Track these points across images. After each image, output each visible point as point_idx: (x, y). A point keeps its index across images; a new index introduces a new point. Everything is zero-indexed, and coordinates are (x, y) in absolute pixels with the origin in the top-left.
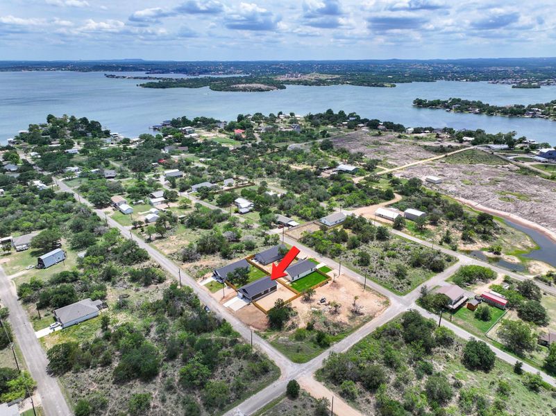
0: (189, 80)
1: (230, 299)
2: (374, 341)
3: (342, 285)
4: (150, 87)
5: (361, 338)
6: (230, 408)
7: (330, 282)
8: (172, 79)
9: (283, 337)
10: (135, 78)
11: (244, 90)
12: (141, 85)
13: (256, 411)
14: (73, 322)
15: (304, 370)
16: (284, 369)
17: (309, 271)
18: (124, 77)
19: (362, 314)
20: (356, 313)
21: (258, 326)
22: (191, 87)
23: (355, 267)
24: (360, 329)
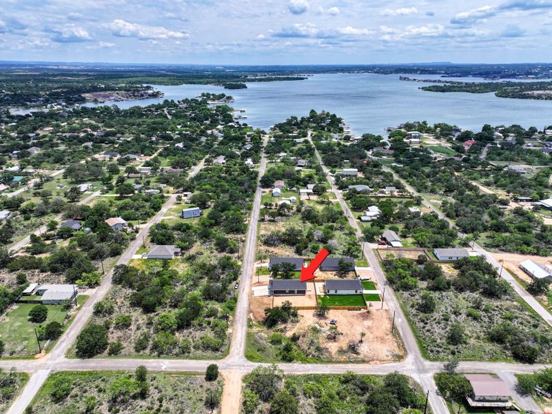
0: (481, 85)
1: (263, 285)
2: (337, 383)
3: (372, 319)
4: (430, 90)
5: (328, 372)
6: (164, 358)
7: (363, 311)
8: (462, 83)
9: (264, 334)
10: (425, 81)
11: (539, 97)
12: (423, 88)
13: (175, 370)
14: (155, 257)
15: (244, 366)
16: (231, 357)
17: (353, 292)
18: (415, 80)
19: (358, 354)
20: (353, 348)
21: (257, 316)
22: (473, 92)
23: (409, 309)
24: (338, 365)
